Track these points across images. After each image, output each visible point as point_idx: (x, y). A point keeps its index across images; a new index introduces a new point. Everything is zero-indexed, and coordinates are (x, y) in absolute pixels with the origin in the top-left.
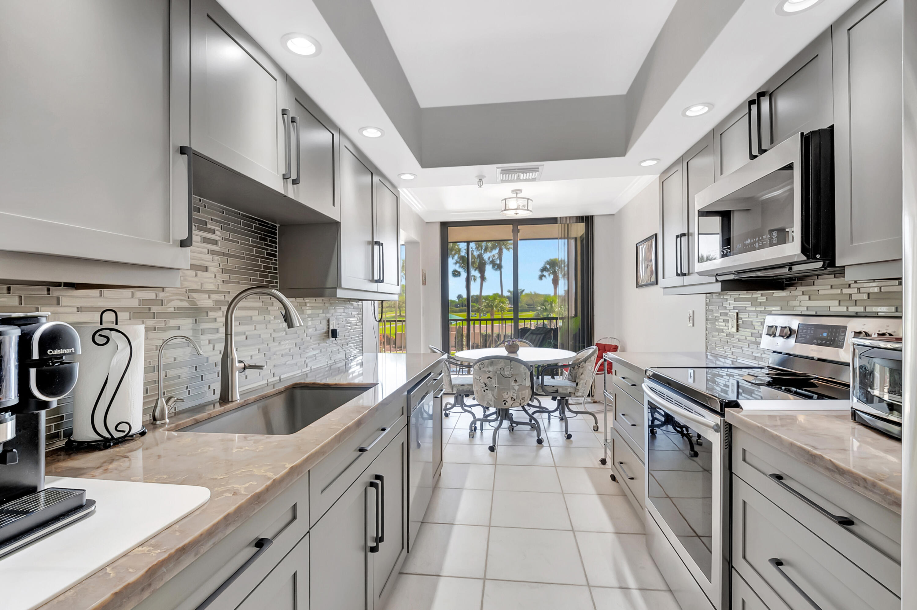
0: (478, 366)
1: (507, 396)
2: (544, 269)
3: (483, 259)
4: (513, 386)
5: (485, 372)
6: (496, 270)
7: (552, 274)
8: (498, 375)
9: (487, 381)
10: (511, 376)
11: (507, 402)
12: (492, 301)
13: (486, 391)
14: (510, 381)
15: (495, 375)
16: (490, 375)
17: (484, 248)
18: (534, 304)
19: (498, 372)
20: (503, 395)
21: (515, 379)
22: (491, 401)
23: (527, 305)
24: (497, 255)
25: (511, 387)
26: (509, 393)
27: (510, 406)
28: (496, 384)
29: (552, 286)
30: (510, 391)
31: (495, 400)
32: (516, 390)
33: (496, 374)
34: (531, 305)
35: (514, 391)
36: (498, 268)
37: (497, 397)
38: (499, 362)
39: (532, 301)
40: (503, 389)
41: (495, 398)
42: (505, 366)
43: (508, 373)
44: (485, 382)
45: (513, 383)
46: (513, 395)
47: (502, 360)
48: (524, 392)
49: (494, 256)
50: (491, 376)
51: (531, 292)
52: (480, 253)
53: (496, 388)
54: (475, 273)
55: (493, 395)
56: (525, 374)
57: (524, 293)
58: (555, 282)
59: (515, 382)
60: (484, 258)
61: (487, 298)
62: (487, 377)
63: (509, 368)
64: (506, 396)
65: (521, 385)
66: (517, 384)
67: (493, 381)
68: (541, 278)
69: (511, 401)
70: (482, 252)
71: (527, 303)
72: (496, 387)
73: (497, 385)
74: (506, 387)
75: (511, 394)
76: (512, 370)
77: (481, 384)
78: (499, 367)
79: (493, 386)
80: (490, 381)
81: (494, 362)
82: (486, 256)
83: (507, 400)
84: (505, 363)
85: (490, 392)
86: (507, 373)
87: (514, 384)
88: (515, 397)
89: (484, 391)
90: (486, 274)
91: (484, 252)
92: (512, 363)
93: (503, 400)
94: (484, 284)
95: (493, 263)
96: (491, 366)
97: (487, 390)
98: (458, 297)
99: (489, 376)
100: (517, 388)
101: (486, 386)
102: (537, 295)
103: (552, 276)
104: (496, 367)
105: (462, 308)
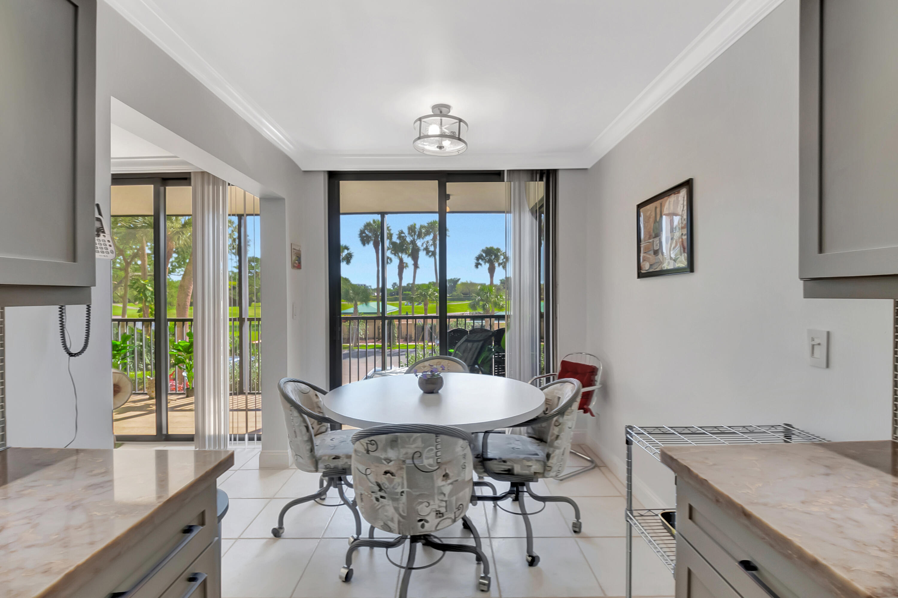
0: (363, 445)
1: (428, 510)
2: (479, 258)
3: (417, 246)
4: (439, 488)
5: (378, 460)
6: (430, 256)
7: (488, 263)
8: (407, 467)
9: (384, 480)
10: (437, 467)
11: (427, 521)
12: (426, 290)
13: (381, 500)
14: (435, 478)
15: (401, 468)
16: (391, 467)
17: (417, 233)
18: (470, 292)
19: (409, 461)
20: (419, 508)
21: (444, 473)
22: (392, 520)
23: (462, 293)
24: (432, 241)
25: (436, 491)
26: (431, 502)
27: (434, 529)
28: (403, 488)
29: (489, 275)
30: (434, 500)
31: (401, 519)
32: (447, 495)
33: (404, 466)
34: (467, 295)
35: (442, 497)
36: (432, 255)
37: (405, 515)
38: (412, 440)
39: (468, 291)
40: (419, 496)
41: (400, 515)
42: (425, 448)
43: (431, 461)
44: (380, 482)
45: (439, 482)
46: (440, 507)
47: (419, 434)
48: (461, 494)
49: (428, 242)
50: (393, 470)
51: (467, 281)
52: (413, 238)
53: (404, 495)
54: (409, 260)
55: (396, 509)
56: (464, 456)
57: (459, 283)
58: (492, 271)
59: (445, 478)
60: (418, 244)
61: (420, 287)
62: (383, 472)
63: (432, 450)
64: (424, 510)
65: (457, 481)
66: (449, 481)
67: (397, 480)
68: (477, 265)
69: (437, 518)
70: (416, 238)
71: (463, 292)
72: (403, 492)
73: (405, 489)
74: (425, 493)
75: (436, 504)
76: (439, 454)
77: (371, 485)
78: (411, 449)
79: (396, 491)
80: (391, 481)
81: (399, 441)
82: (419, 243)
83: (427, 518)
84: (424, 441)
85: (390, 502)
86: (427, 462)
87: (444, 483)
88: (443, 510)
89: (377, 500)
90: (419, 262)
91: (417, 238)
92: (438, 440)
93: (419, 519)
94: (418, 271)
95: (427, 250)
96: (392, 447)
97: (382, 497)
98: (393, 285)
99: (388, 469)
100: (447, 489)
101: (381, 490)
102: (473, 284)
103: (487, 265)
104: (403, 451)
105: (397, 296)
